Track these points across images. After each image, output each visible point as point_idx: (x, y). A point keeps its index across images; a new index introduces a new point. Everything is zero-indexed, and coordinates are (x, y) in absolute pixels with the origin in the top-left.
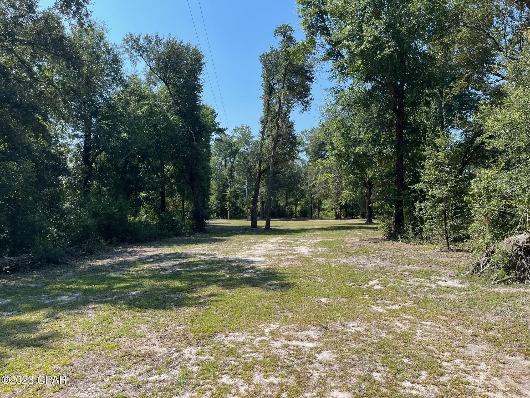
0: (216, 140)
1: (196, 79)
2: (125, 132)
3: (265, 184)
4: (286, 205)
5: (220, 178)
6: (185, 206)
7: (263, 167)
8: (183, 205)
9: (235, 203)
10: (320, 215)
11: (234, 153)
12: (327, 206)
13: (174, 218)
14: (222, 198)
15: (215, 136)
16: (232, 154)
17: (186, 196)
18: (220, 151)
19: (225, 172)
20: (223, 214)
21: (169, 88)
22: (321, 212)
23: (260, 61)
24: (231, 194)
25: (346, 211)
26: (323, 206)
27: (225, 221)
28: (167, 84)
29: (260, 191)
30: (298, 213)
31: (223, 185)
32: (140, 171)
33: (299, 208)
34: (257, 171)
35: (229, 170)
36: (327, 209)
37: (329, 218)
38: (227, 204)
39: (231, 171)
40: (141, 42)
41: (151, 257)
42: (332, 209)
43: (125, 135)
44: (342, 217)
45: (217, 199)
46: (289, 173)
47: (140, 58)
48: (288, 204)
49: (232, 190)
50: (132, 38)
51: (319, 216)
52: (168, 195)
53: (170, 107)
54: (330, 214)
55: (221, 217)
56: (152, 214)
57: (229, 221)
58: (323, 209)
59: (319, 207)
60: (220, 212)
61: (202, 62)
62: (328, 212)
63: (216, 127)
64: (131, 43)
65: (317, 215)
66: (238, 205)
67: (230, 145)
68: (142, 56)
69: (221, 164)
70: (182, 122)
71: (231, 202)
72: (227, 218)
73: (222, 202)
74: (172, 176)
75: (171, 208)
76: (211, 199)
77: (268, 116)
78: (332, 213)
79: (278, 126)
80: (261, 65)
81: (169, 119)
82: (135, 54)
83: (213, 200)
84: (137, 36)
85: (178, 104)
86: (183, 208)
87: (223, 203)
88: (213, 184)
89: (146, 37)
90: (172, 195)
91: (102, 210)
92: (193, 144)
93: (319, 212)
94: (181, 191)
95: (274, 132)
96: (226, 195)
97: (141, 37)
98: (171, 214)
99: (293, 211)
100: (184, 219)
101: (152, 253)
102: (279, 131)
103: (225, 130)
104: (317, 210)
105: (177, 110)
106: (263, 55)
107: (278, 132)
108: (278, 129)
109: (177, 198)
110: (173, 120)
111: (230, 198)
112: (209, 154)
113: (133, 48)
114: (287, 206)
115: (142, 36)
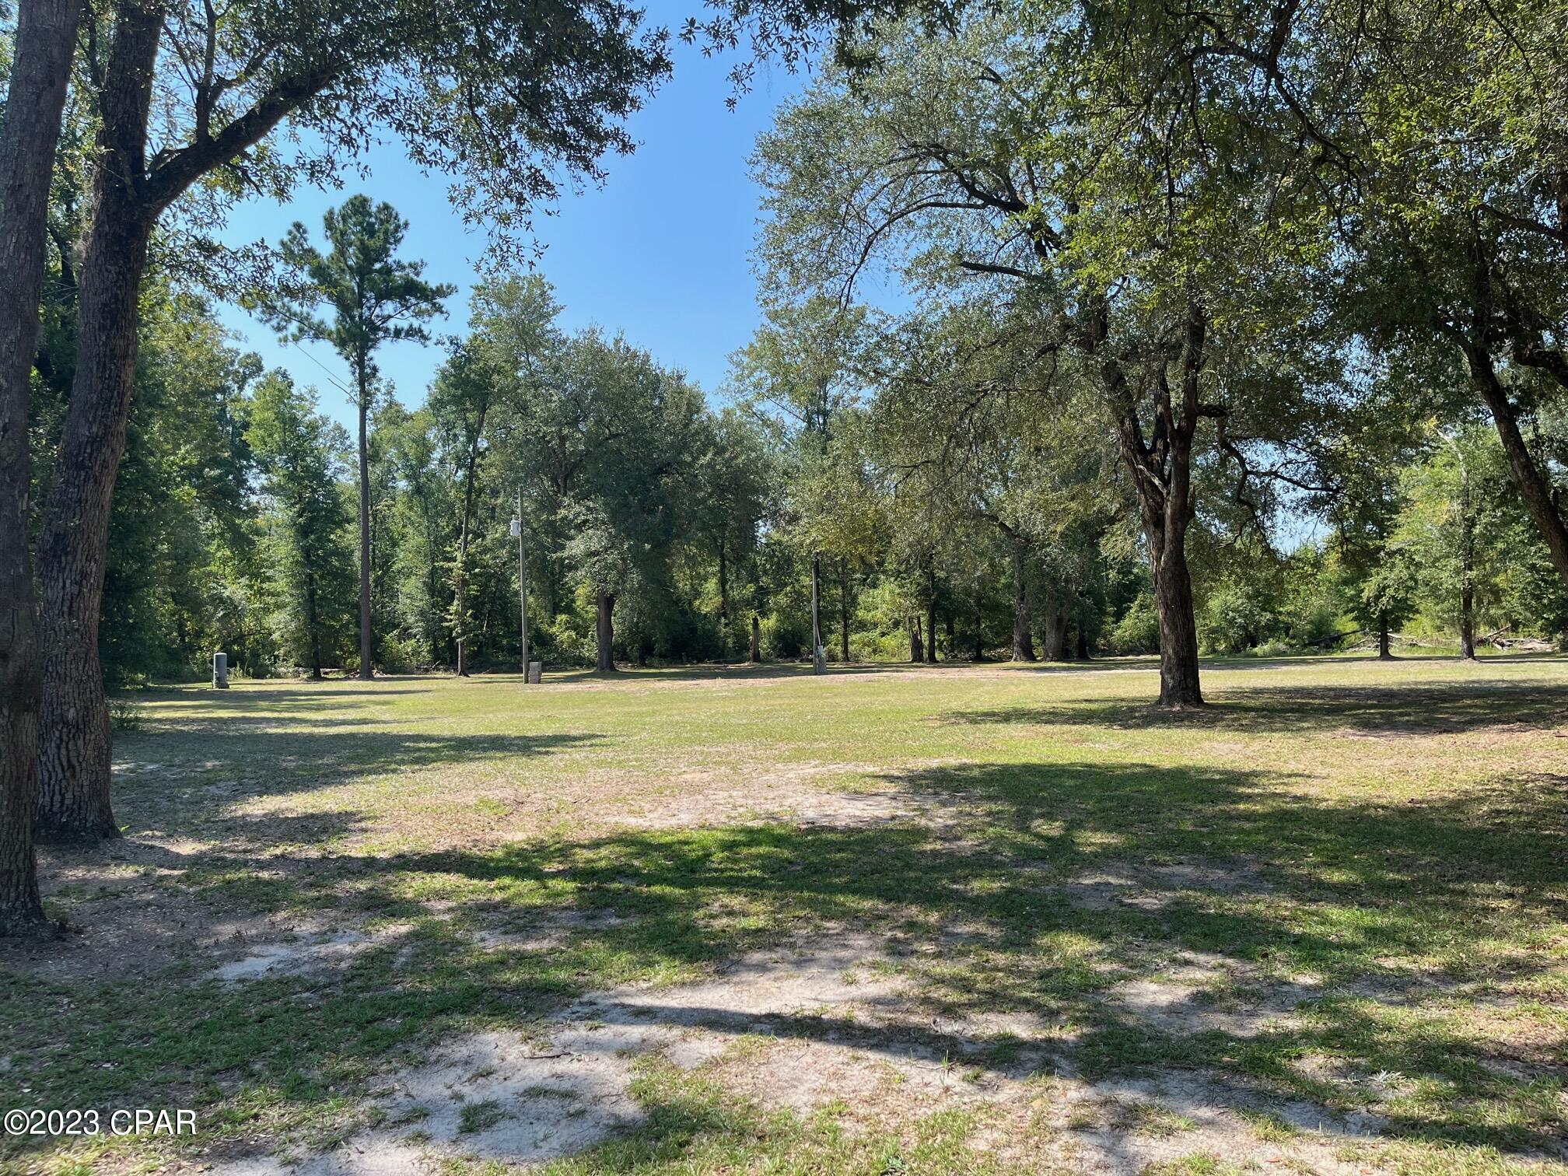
3: (602, 516)
4: (722, 612)
10: (851, 648)
12: (878, 615)
22: (853, 637)
24: (468, 565)
25: (950, 631)
26: (861, 613)
30: (764, 645)
33: (769, 623)
36: (875, 625)
37: (886, 658)
38: (453, 609)
39: (470, 466)
42: (896, 624)
44: (939, 656)
45: (429, 588)
46: (711, 465)
48: (728, 608)
49: (472, 547)
51: (846, 651)
54: (889, 642)
58: (862, 626)
59: (846, 616)
62: (883, 634)
65: (839, 649)
71: (466, 602)
72: (452, 673)
78: (897, 642)
83: (412, 594)
93: (845, 636)
96: (445, 572)
99: (746, 634)
104: (838, 627)
111: (465, 583)
114: (725, 615)
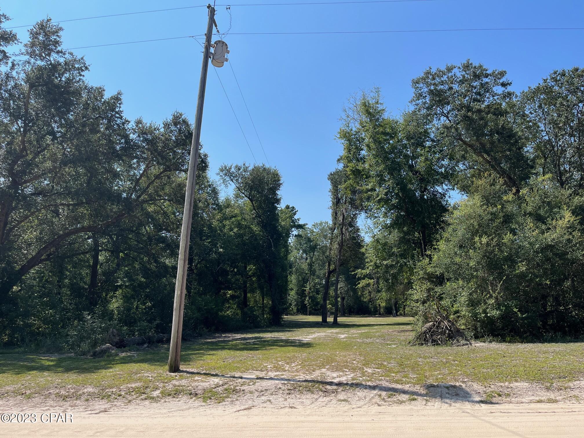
0: (296, 236)
1: (275, 194)
2: (221, 248)
3: (343, 279)
4: (370, 301)
5: (300, 272)
6: (265, 302)
7: (332, 267)
8: (263, 301)
9: (316, 298)
11: (313, 248)
13: (254, 313)
14: (301, 294)
15: (295, 232)
16: (311, 249)
17: (265, 293)
18: (301, 244)
19: (305, 266)
20: (303, 310)
21: (253, 204)
23: (328, 179)
24: (310, 289)
27: (304, 317)
28: (251, 200)
29: (339, 287)
30: (382, 310)
31: (303, 279)
32: (229, 274)
33: (384, 304)
34: (327, 271)
35: (308, 264)
38: (307, 299)
39: (311, 266)
40: (233, 170)
41: (240, 338)
43: (221, 250)
45: (297, 293)
47: (231, 182)
49: (311, 285)
50: (226, 167)
52: (250, 292)
53: (254, 219)
55: (301, 312)
56: (235, 310)
57: (308, 317)
60: (299, 308)
61: (281, 182)
63: (296, 223)
64: (224, 172)
66: (319, 300)
67: (309, 240)
68: (232, 180)
69: (302, 257)
70: (263, 232)
71: (310, 298)
72: (306, 314)
73: (302, 296)
74: (254, 275)
75: (251, 304)
76: (291, 294)
77: (335, 224)
79: (343, 234)
80: (329, 182)
81: (252, 230)
82: (227, 180)
83: (292, 295)
84: (229, 166)
85: (260, 217)
86: (263, 304)
87: (303, 298)
88: (293, 279)
89: (236, 166)
90: (253, 291)
91: (204, 307)
92: (272, 250)
94: (261, 288)
95: (339, 238)
96: (305, 290)
97: (233, 167)
98: (252, 309)
99: (377, 307)
100: (263, 314)
101: (240, 337)
102: (344, 238)
103: (304, 225)
105: (260, 221)
106: (331, 174)
107: (342, 239)
108: (342, 236)
109: (258, 295)
110: (256, 231)
111: (309, 293)
112: (287, 252)
113: (226, 175)
115: (234, 165)
